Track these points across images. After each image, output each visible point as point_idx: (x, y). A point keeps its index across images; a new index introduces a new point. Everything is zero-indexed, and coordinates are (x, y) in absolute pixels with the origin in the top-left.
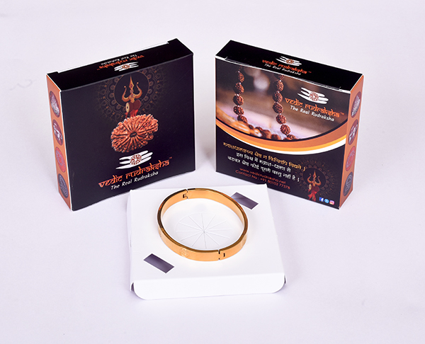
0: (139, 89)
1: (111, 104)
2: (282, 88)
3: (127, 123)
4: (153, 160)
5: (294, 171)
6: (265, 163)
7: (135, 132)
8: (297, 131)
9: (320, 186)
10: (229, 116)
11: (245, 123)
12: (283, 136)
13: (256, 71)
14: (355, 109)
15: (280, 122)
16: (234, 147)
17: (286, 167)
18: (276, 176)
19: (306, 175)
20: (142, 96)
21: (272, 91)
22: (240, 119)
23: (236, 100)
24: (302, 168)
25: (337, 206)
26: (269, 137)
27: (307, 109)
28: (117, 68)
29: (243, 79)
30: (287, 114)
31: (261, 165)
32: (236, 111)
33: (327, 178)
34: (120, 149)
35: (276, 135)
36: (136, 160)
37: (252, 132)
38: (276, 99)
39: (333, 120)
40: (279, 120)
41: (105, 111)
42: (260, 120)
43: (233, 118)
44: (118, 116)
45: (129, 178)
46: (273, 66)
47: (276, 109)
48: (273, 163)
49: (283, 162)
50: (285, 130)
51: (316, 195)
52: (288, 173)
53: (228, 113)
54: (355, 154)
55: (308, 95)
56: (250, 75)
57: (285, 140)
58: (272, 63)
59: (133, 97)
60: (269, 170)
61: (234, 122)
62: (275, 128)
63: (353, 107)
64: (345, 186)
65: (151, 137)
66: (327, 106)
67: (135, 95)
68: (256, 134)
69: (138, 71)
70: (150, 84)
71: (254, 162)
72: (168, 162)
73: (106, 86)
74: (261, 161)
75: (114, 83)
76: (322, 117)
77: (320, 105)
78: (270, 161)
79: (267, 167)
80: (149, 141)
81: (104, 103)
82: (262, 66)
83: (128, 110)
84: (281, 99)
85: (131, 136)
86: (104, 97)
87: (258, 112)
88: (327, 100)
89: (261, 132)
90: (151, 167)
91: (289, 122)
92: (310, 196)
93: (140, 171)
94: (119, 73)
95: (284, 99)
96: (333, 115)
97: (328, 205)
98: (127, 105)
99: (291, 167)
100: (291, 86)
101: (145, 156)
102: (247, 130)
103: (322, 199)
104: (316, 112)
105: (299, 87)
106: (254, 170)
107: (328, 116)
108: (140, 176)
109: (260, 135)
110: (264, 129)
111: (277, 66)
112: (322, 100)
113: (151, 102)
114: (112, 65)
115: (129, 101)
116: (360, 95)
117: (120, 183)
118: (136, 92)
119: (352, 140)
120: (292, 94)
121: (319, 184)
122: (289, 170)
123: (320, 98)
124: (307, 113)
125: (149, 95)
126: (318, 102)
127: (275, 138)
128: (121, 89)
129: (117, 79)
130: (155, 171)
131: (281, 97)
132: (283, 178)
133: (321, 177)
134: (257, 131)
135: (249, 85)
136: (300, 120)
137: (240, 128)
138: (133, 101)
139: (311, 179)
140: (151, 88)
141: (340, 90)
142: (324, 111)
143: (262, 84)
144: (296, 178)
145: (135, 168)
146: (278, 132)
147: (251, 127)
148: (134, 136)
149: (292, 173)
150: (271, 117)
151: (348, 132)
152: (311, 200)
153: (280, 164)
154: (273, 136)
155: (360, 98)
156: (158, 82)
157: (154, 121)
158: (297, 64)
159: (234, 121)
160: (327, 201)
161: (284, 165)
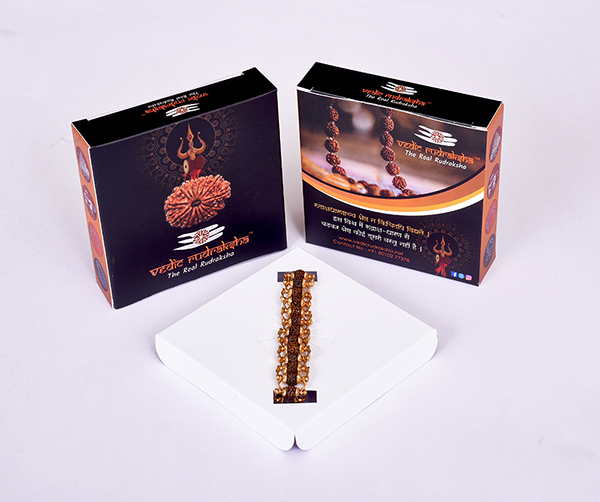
0: (201, 141)
1: (163, 164)
2: (392, 126)
3: (186, 188)
4: (227, 237)
5: (414, 238)
6: (374, 228)
7: (198, 200)
8: (415, 184)
9: (451, 257)
10: (321, 167)
11: (343, 175)
12: (396, 192)
13: (354, 104)
14: (494, 150)
15: (392, 173)
16: (329, 209)
17: (403, 233)
18: (390, 245)
19: (431, 242)
20: (206, 151)
21: (378, 132)
22: (336, 170)
23: (328, 146)
24: (426, 233)
25: (475, 282)
26: (378, 193)
27: (428, 154)
28: (170, 113)
29: (337, 117)
30: (401, 161)
31: (368, 231)
32: (330, 160)
33: (460, 245)
34: (178, 223)
35: (387, 191)
36: (201, 237)
37: (353, 187)
38: (384, 142)
39: (465, 168)
40: (390, 170)
41: (154, 173)
42: (364, 171)
43: (326, 170)
44: (172, 179)
45: (193, 262)
46: (377, 97)
47: (385, 155)
48: (385, 228)
49: (399, 226)
50: (398, 183)
51: (446, 269)
52: (405, 241)
53: (319, 163)
54: (496, 209)
55: (429, 135)
56: (347, 110)
57: (400, 197)
58: (377, 92)
59: (193, 152)
60: (379, 237)
61: (328, 176)
62: (385, 181)
63: (491, 148)
64: (486, 254)
65: (222, 206)
66: (456, 149)
67: (195, 150)
68: (359, 191)
69: (199, 116)
70: (217, 133)
71: (358, 227)
72: (247, 239)
73: (153, 139)
74: (367, 226)
75: (165, 135)
76: (450, 164)
77: (446, 149)
78: (380, 226)
79: (376, 233)
80: (218, 211)
81: (152, 162)
82: (362, 97)
83: (186, 170)
84: (391, 140)
85: (193, 206)
86: (152, 154)
87: (361, 160)
88: (455, 141)
89: (366, 187)
90: (224, 246)
91: (405, 172)
92: (438, 270)
93: (209, 252)
94: (172, 119)
95: (395, 141)
96: (464, 162)
97: (464, 281)
98: (186, 163)
99: (409, 233)
100: (404, 124)
101: (215, 232)
102: (346, 185)
103: (455, 275)
104: (441, 158)
105: (416, 125)
106: (359, 238)
107: (457, 162)
108: (208, 259)
109: (364, 191)
110: (370, 183)
111: (383, 96)
112: (449, 141)
113: (220, 158)
114: (163, 108)
115: (188, 158)
116: (499, 130)
117: (181, 270)
118: (198, 145)
119: (492, 193)
120: (407, 134)
121: (449, 254)
122: (407, 236)
123: (445, 139)
124: (429, 159)
125: (215, 149)
126: (443, 144)
127: (385, 195)
128: (176, 141)
129: (169, 128)
130: (230, 251)
131: (392, 139)
132: (401, 248)
133: (452, 245)
134: (360, 186)
135: (346, 125)
136: (419, 169)
137: (336, 183)
138: (193, 157)
139: (439, 248)
140: (218, 138)
141: (473, 127)
142: (452, 156)
143: (364, 123)
144: (418, 247)
145: (201, 249)
146: (390, 187)
147: (351, 181)
148: (197, 205)
149: (411, 242)
150: (379, 166)
151: (486, 183)
152: (440, 275)
153: (394, 230)
154: (382, 192)
155: (501, 135)
156: (229, 130)
157: (225, 184)
158: (410, 91)
159: (327, 173)
160: (461, 276)
161: (399, 231)
